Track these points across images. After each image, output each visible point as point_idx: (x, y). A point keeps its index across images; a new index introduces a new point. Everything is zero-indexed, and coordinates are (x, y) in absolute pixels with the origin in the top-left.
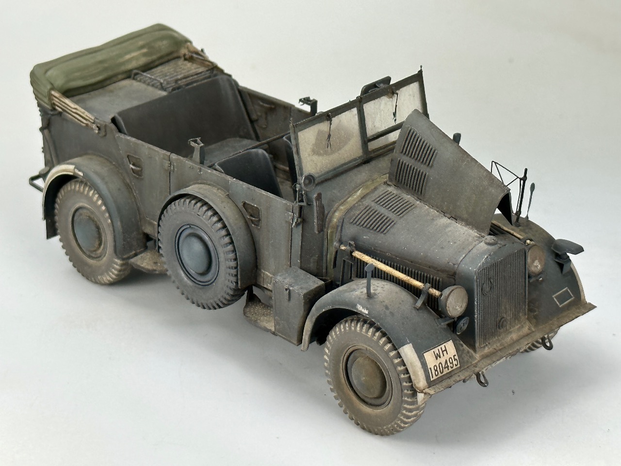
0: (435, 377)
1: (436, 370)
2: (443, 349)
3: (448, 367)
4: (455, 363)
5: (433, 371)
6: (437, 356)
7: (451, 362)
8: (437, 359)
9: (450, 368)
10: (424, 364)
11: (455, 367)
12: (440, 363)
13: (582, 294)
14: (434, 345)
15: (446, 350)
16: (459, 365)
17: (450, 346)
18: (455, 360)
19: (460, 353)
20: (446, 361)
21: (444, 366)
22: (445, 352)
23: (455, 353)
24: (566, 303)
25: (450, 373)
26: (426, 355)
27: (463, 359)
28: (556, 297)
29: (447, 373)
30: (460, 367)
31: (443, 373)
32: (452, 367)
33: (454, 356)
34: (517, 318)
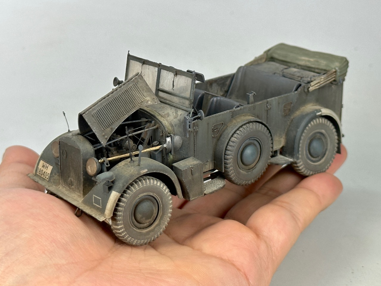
1: (40, 171)
3: (44, 175)
4: (47, 177)
6: (43, 166)
7: (46, 175)
8: (43, 167)
10: (38, 164)
11: (46, 179)
12: (42, 170)
14: (46, 161)
15: (47, 167)
16: (48, 180)
17: (50, 168)
18: (48, 176)
19: (51, 176)
20: (45, 172)
21: (43, 173)
22: (46, 168)
23: (50, 173)
24: (96, 205)
25: (44, 179)
26: (41, 161)
27: (51, 179)
28: (94, 197)
29: (43, 178)
30: (48, 181)
31: (42, 176)
32: (46, 178)
33: (49, 174)
34: (78, 189)
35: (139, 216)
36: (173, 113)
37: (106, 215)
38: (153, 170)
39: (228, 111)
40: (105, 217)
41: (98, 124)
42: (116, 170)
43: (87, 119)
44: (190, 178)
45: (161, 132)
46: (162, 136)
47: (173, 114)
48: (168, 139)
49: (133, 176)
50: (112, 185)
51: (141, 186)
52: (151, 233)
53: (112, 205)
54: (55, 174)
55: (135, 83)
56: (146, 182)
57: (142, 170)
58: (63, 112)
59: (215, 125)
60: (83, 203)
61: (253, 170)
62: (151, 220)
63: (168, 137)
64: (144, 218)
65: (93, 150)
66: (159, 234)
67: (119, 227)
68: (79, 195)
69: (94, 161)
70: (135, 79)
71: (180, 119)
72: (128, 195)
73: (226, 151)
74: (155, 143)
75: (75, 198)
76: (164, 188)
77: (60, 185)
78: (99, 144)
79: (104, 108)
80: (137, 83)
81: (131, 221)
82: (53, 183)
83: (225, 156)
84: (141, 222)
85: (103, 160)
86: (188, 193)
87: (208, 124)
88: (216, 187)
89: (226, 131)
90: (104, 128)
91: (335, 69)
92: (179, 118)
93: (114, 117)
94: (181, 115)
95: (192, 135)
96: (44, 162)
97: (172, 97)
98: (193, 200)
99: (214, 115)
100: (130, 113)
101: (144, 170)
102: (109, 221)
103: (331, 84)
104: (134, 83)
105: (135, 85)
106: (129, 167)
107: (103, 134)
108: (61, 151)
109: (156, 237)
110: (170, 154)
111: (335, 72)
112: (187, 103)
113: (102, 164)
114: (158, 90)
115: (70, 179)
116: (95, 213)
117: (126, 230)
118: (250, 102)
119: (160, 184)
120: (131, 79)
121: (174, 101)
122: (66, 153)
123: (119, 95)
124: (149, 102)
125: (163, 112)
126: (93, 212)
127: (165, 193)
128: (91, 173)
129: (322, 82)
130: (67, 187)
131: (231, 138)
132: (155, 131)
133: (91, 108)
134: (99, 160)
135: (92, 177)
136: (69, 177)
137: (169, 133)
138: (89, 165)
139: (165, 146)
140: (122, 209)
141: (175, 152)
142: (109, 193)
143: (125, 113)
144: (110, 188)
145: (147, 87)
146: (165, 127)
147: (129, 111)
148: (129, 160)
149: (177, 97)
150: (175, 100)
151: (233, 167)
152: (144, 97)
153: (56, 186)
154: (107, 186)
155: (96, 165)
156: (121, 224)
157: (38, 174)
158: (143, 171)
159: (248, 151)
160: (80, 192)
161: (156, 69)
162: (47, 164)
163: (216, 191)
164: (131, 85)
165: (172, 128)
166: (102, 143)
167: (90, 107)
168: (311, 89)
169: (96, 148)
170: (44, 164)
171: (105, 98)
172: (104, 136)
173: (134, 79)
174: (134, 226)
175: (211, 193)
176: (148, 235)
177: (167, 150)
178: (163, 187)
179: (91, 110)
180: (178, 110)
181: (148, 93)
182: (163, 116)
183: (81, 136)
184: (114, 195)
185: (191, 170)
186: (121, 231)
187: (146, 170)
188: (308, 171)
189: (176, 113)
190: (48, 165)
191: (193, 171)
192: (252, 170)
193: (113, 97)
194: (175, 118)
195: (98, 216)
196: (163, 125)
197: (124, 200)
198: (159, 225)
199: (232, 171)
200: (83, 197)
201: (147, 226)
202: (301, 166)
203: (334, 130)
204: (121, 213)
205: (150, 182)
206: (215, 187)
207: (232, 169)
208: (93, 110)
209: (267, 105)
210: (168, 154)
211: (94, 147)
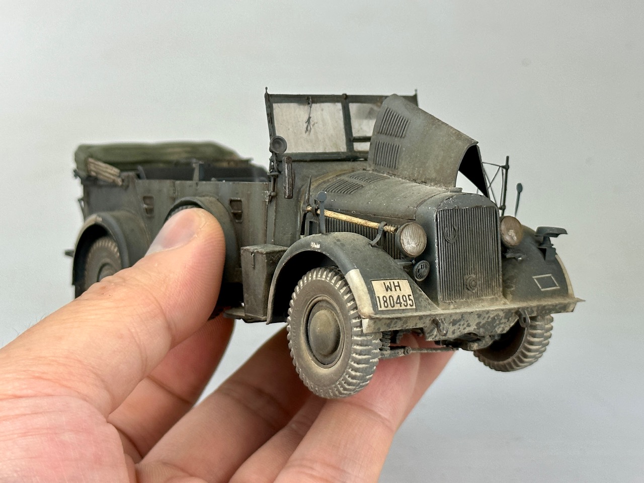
0: (383, 308)
1: (386, 301)
2: (396, 284)
3: (400, 303)
4: (409, 302)
5: (382, 302)
7: (405, 299)
9: (402, 305)
10: (371, 291)
11: (409, 307)
12: (391, 296)
13: (569, 288)
14: (385, 277)
15: (399, 286)
16: (414, 307)
17: (404, 284)
18: (409, 300)
19: (417, 296)
21: (395, 301)
22: (398, 288)
23: (411, 293)
24: (549, 289)
25: (403, 310)
26: (372, 282)
27: (420, 303)
28: (537, 279)
29: (399, 310)
30: (416, 309)
32: (406, 306)
34: (489, 286)
68: (491, 299)
114: (353, 141)
160: (493, 290)
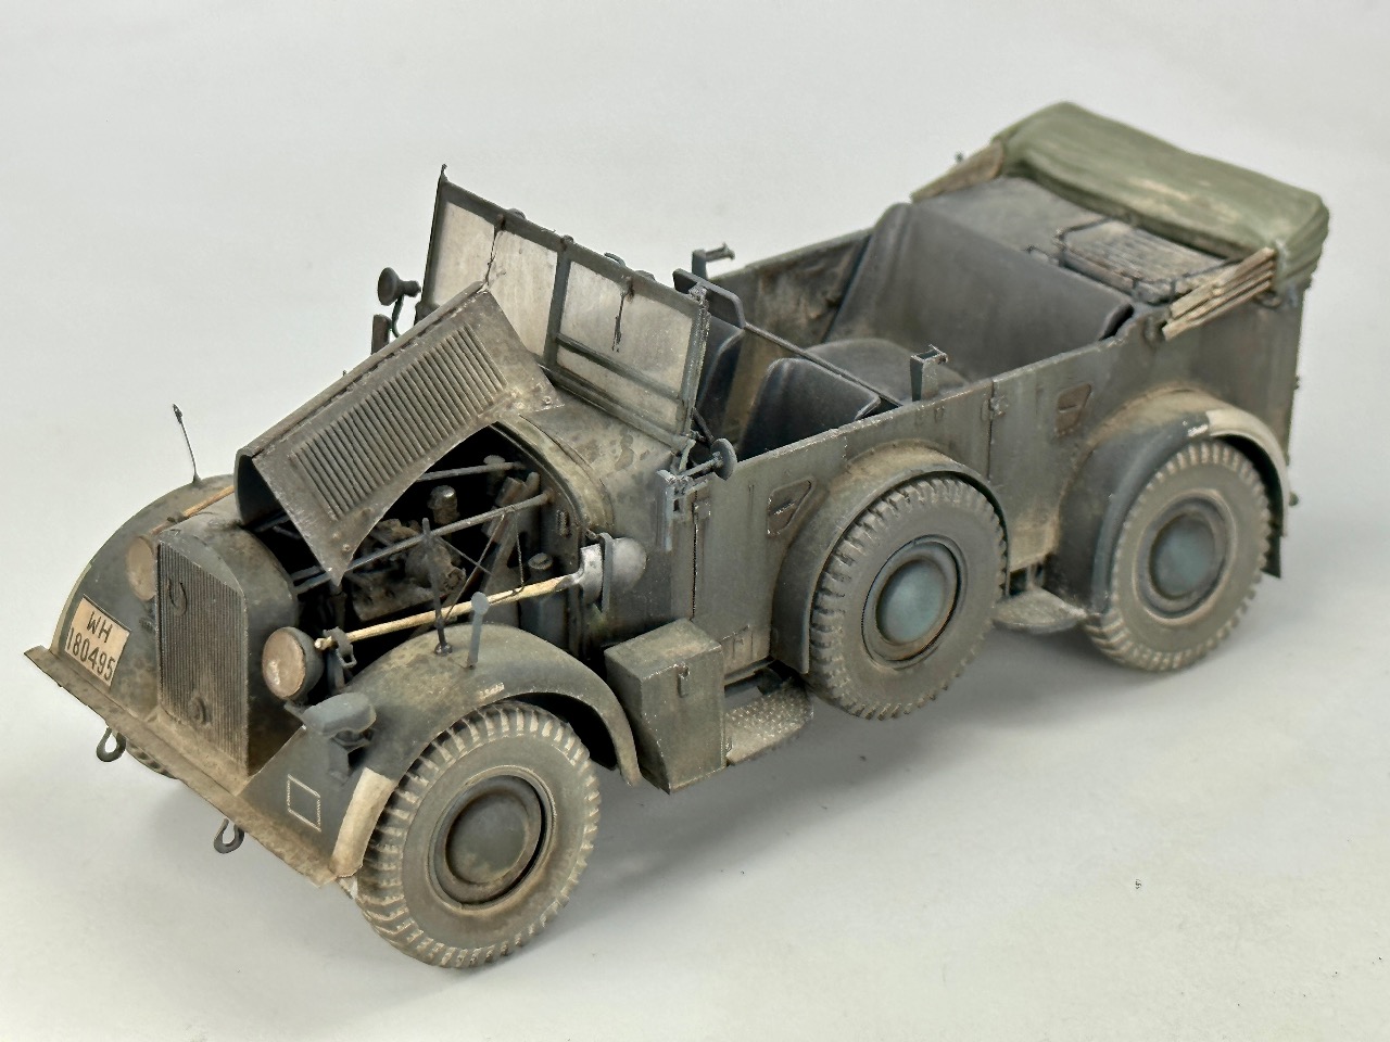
1: (77, 644)
2: (106, 628)
5: (74, 640)
6: (91, 626)
7: (103, 661)
8: (89, 627)
10: (71, 613)
11: (102, 677)
14: (102, 605)
15: (108, 633)
16: (109, 683)
21: (90, 652)
23: (117, 658)
24: (301, 818)
25: (94, 677)
26: (84, 600)
27: (120, 683)
28: (293, 784)
29: (89, 673)
30: (110, 690)
31: (84, 664)
32: (100, 673)
33: (112, 659)
34: (229, 737)
35: (465, 859)
36: (613, 443)
37: (336, 863)
38: (526, 686)
39: (833, 433)
40: (333, 871)
41: (314, 495)
42: (381, 682)
43: (272, 475)
44: (672, 708)
45: (563, 523)
46: (568, 535)
47: (614, 451)
48: (591, 554)
49: (449, 708)
50: (364, 743)
51: (477, 743)
52: (512, 921)
53: (361, 825)
54: (140, 666)
55: (466, 329)
56: (498, 726)
57: (482, 688)
58: (175, 407)
59: (779, 488)
60: (247, 800)
61: (926, 658)
62: (514, 869)
63: (590, 542)
64: (486, 866)
65: (290, 596)
66: (543, 918)
67: (388, 901)
68: (231, 763)
69: (294, 643)
70: (466, 310)
71: (641, 474)
72: (424, 781)
73: (820, 595)
74: (539, 561)
75: (213, 773)
76: (568, 746)
77: (158, 710)
78: (314, 570)
79: (340, 431)
80: (474, 327)
81: (434, 876)
82: (128, 700)
83: (816, 612)
84: (473, 880)
85: (329, 639)
86: (661, 764)
87: (751, 489)
88: (775, 732)
89: (823, 513)
90: (340, 512)
91: (1273, 245)
92: (635, 467)
93: (379, 465)
94: (643, 457)
95: (687, 535)
96: (95, 609)
97: (612, 376)
98: (680, 788)
99: (777, 452)
100: (442, 449)
101: (489, 685)
102: (350, 886)
103: (1253, 306)
104: (462, 329)
105: (465, 334)
106: (432, 672)
107: (335, 535)
108: (166, 587)
109: (531, 932)
110: (595, 607)
111: (1274, 258)
112: (670, 412)
113: (326, 655)
114: (556, 340)
115: (196, 694)
116: (293, 850)
117: (412, 914)
118: (924, 391)
119: (553, 733)
120: (451, 311)
121: (616, 395)
122: (182, 593)
123: (399, 376)
124: (520, 406)
125: (575, 439)
126: (288, 846)
127: (573, 763)
128: (279, 690)
129: (1217, 302)
130: (184, 723)
131: (840, 542)
132: (540, 515)
133: (287, 431)
134: (315, 639)
135: (283, 702)
136: (193, 686)
137: (595, 529)
138: (273, 658)
139: (577, 581)
140: (399, 834)
141: (614, 601)
142: (355, 774)
143: (422, 451)
144: (357, 759)
145: (513, 342)
146: (580, 502)
147: (438, 441)
148: (432, 638)
149: (632, 383)
150: (625, 391)
151: (845, 656)
152: (499, 385)
153: (140, 711)
154: (346, 748)
155: (304, 660)
156: (395, 890)
157: (70, 652)
158: (487, 691)
159: (906, 593)
160: (234, 749)
161: (553, 257)
162: (105, 618)
163: (773, 748)
164: (450, 336)
165: (609, 508)
166: (330, 569)
167: (282, 429)
168: (1171, 329)
169: (303, 588)
170: (96, 618)
171: (344, 390)
172: (334, 543)
173: (460, 310)
174: (443, 894)
175: (754, 757)
176: (500, 928)
177: (584, 595)
178: (564, 742)
179: (287, 437)
180: (633, 434)
181: (515, 367)
182: (572, 453)
183: (243, 534)
184: (370, 786)
185: (679, 680)
186: (393, 916)
187: (499, 688)
188: (1142, 652)
189: (625, 448)
190: (112, 623)
191: (683, 684)
192: (922, 660)
193: (377, 385)
194: (622, 466)
195: (305, 865)
196: (570, 494)
197: (408, 799)
198: (542, 887)
199: (841, 669)
200: (250, 774)
201: (496, 892)
202: (1117, 631)
203: (1259, 488)
204: (394, 851)
205: (512, 727)
206: (768, 729)
207: (840, 662)
208: (295, 439)
209: (992, 400)
210: (589, 606)
211: (297, 583)
